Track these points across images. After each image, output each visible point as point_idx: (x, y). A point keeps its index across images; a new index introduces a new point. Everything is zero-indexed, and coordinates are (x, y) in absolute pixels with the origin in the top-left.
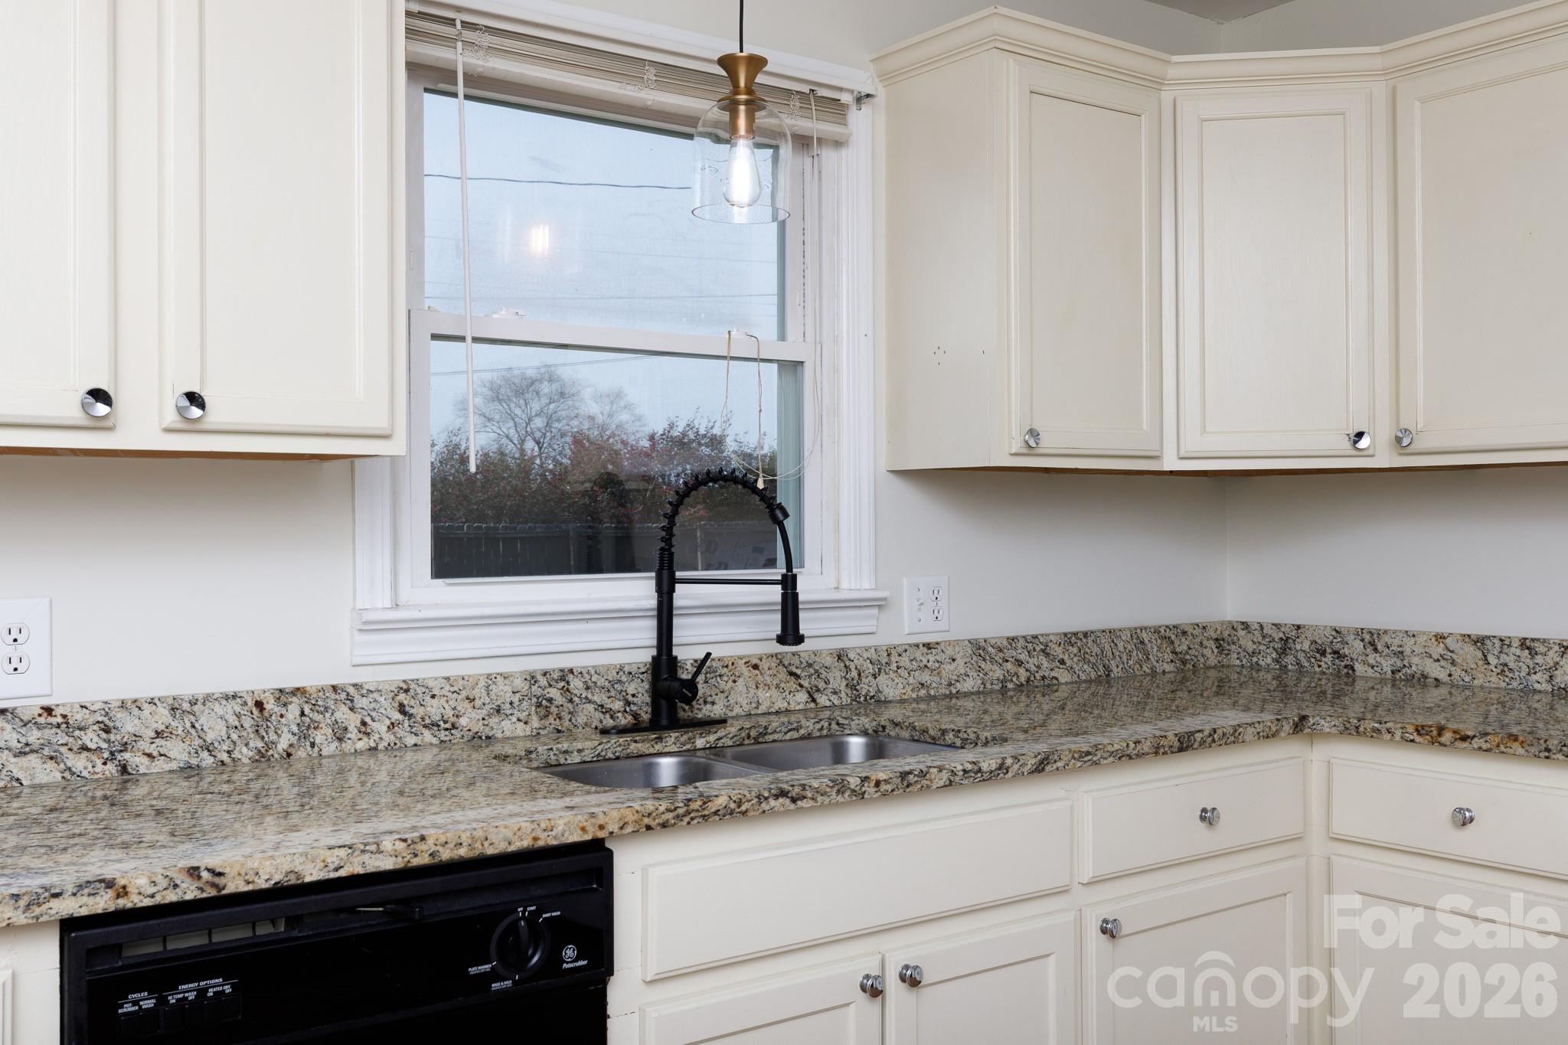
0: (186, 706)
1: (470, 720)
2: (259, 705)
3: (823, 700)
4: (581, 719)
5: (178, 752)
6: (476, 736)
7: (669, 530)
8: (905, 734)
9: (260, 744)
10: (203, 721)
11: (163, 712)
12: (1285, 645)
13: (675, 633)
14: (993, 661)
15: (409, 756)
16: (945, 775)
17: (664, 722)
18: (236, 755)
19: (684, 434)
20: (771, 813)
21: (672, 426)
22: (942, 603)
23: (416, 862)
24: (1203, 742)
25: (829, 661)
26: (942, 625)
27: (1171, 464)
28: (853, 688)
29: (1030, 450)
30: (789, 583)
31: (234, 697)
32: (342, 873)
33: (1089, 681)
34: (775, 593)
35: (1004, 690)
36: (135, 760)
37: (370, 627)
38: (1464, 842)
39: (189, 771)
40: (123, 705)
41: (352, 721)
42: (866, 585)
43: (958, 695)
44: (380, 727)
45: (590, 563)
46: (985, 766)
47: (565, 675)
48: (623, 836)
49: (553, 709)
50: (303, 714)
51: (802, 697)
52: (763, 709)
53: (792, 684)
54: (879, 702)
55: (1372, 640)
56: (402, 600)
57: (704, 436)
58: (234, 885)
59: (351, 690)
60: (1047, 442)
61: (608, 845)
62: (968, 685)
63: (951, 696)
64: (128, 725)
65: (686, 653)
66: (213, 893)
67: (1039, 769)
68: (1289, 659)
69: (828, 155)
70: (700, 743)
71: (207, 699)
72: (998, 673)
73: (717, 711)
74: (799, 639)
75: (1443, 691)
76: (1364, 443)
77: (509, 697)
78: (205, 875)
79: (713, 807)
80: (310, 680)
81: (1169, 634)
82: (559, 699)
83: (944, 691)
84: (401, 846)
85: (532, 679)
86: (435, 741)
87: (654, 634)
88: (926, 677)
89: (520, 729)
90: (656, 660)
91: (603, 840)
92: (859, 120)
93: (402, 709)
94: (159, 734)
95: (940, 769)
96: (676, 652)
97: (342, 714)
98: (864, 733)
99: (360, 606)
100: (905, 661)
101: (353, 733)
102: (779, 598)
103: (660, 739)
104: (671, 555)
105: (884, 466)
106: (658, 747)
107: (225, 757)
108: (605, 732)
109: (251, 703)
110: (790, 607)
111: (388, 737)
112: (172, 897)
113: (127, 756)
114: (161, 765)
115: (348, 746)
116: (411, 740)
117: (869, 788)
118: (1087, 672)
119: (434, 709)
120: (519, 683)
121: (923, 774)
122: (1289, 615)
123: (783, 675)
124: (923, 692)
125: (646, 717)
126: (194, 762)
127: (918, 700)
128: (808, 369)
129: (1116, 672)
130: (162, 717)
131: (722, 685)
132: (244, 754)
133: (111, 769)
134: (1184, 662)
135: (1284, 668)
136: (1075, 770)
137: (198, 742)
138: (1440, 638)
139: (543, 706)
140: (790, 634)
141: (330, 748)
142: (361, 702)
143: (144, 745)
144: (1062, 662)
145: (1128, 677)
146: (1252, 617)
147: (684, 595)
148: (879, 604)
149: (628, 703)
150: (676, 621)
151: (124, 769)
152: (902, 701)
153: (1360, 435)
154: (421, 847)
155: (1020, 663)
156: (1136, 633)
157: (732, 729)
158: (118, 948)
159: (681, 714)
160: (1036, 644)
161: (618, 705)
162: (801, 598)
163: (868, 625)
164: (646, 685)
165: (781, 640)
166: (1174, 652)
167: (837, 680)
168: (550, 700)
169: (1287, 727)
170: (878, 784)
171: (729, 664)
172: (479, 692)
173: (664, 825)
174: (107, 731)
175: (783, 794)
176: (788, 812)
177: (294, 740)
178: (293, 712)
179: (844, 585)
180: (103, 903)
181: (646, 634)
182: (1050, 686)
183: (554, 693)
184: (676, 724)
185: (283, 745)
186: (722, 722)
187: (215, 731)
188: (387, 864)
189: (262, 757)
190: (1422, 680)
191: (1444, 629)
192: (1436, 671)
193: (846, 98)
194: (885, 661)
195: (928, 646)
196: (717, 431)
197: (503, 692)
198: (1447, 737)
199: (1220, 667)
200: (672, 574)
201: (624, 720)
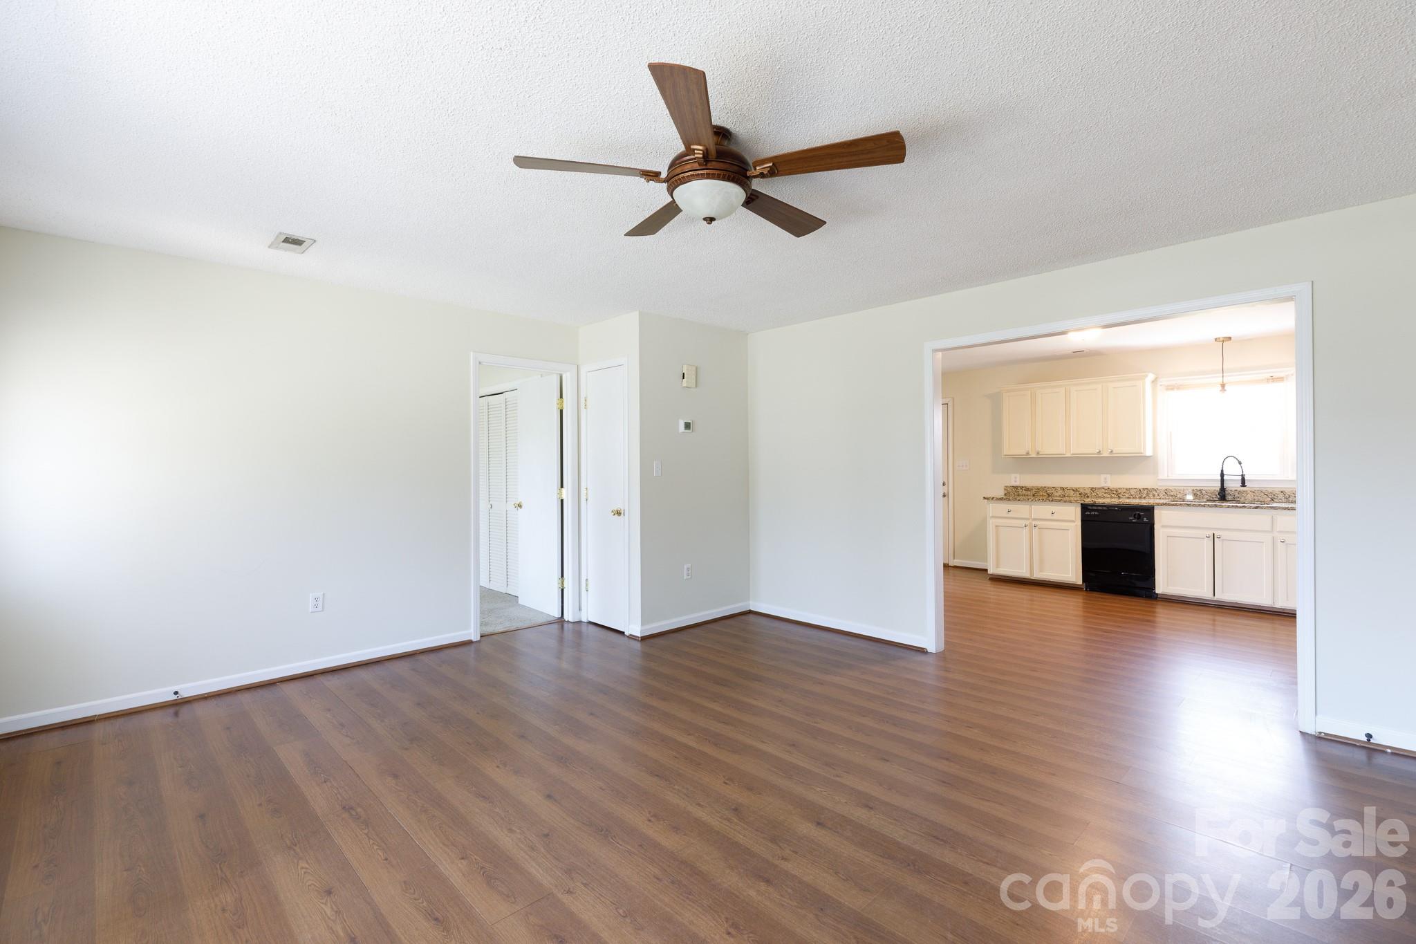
10: (1131, 491)
30: (1242, 475)
37: (1161, 480)
82: (1200, 494)
85: (1193, 490)
97: (1154, 492)
140: (1243, 485)
178: (1146, 492)
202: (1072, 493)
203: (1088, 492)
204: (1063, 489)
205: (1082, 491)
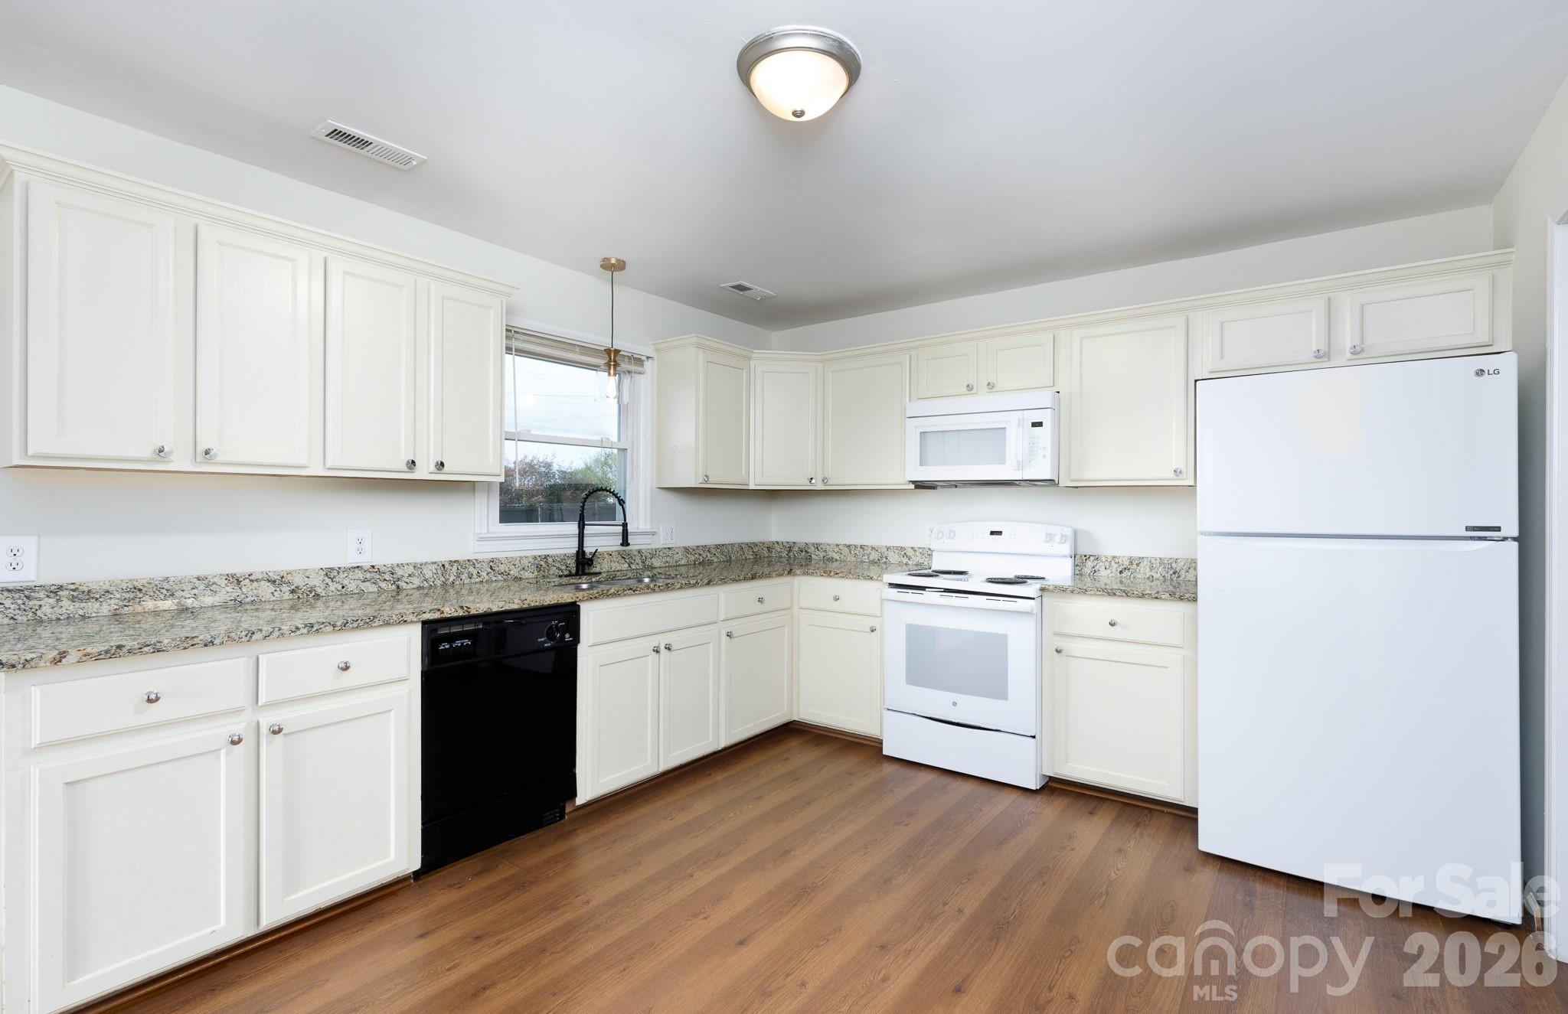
0: (419, 566)
1: (514, 572)
2: (443, 566)
3: (633, 567)
4: (551, 572)
5: (416, 582)
6: (516, 578)
7: (583, 507)
8: (663, 577)
9: (443, 579)
10: (425, 571)
11: (411, 568)
12: (790, 549)
13: (585, 543)
14: (691, 554)
15: (494, 584)
16: (679, 584)
17: (580, 573)
18: (435, 583)
19: (532, 461)
20: (628, 595)
21: (525, 457)
22: (674, 534)
23: (524, 606)
24: (759, 576)
25: (635, 553)
26: (674, 541)
27: (752, 487)
28: (643, 563)
29: (706, 482)
30: (625, 525)
31: (435, 563)
32: (503, 609)
33: (724, 561)
34: (620, 529)
35: (695, 564)
36: (402, 584)
37: (481, 539)
38: (836, 605)
39: (419, 588)
40: (398, 565)
41: (475, 572)
42: (649, 527)
43: (679, 565)
44: (484, 574)
45: (550, 518)
46: (691, 582)
47: (546, 557)
48: (583, 601)
49: (542, 569)
50: (458, 569)
51: (626, 565)
52: (613, 569)
53: (623, 561)
54: (653, 568)
55: (817, 546)
56: (490, 530)
57: (542, 462)
58: (473, 612)
59: (474, 561)
60: (711, 480)
61: (578, 603)
62: (683, 562)
63: (677, 566)
64: (399, 572)
65: (589, 550)
66: (467, 613)
67: (708, 584)
68: (791, 554)
69: (637, 376)
70: (594, 580)
71: (426, 563)
72: (693, 558)
73: (597, 570)
74: (628, 545)
75: (838, 562)
76: (813, 481)
77: (527, 564)
78: (465, 608)
79: (610, 593)
80: (461, 557)
81: (751, 546)
82: (544, 565)
83: (674, 564)
84: (520, 601)
85: (535, 558)
86: (502, 579)
87: (577, 543)
88: (668, 559)
89: (531, 576)
90: (578, 552)
91: (576, 602)
92: (648, 365)
93: (491, 568)
94: (410, 575)
95: (678, 583)
96: (584, 549)
97: (471, 569)
98: (649, 577)
99: (476, 532)
100: (661, 553)
101: (475, 576)
102: (621, 531)
103: (580, 578)
104: (583, 516)
105: (655, 486)
106: (580, 581)
107: (432, 583)
108: (560, 576)
109: (441, 565)
110: (625, 534)
111: (487, 578)
112: (456, 614)
113: (399, 582)
114: (410, 586)
115: (473, 581)
116: (494, 579)
117: (656, 588)
118: (723, 558)
119: (502, 568)
120: (531, 559)
121: (673, 584)
122: (791, 539)
123: (620, 557)
124: (667, 565)
125: (574, 572)
126: (421, 585)
127: (666, 567)
128: (629, 452)
129: (733, 558)
130: (411, 569)
131: (600, 561)
132: (438, 583)
133: (394, 587)
134: (756, 555)
135: (789, 557)
136: (719, 584)
137: (423, 578)
138: (837, 545)
139: (539, 567)
140: (625, 542)
141: (467, 581)
142: (477, 565)
143: (405, 579)
144: (715, 555)
145: (737, 560)
146: (780, 540)
147: (588, 530)
148: (654, 534)
149: (567, 567)
150: (585, 539)
151: (398, 587)
152: (660, 567)
153: (812, 479)
154: (525, 602)
155: (700, 555)
156: (740, 545)
157: (604, 575)
158: (436, 630)
159: (587, 571)
160: (706, 548)
161: (564, 567)
162: (629, 531)
163: (649, 541)
164: (574, 561)
165: (622, 545)
166: (753, 552)
167: (638, 560)
168: (541, 565)
169: (786, 572)
170: (659, 587)
171: (602, 554)
172: (517, 562)
173: (595, 598)
174: (393, 574)
175: (631, 589)
176: (632, 595)
177: (455, 578)
178: (455, 568)
179: (641, 527)
180: (437, 616)
181: (576, 544)
182: (711, 563)
183: (542, 563)
184: (584, 574)
185: (451, 580)
186: (600, 573)
187: (428, 574)
188: (516, 607)
189: (444, 584)
190: (832, 560)
191: (839, 543)
192: (836, 556)
193: (644, 358)
194: (654, 554)
195: (669, 548)
196: (549, 460)
197: (525, 562)
198: (832, 573)
199: (769, 557)
200: (584, 522)
201: (566, 573)
202: (266, 591)
203: (316, 581)
204: (236, 580)
205: (298, 581)
